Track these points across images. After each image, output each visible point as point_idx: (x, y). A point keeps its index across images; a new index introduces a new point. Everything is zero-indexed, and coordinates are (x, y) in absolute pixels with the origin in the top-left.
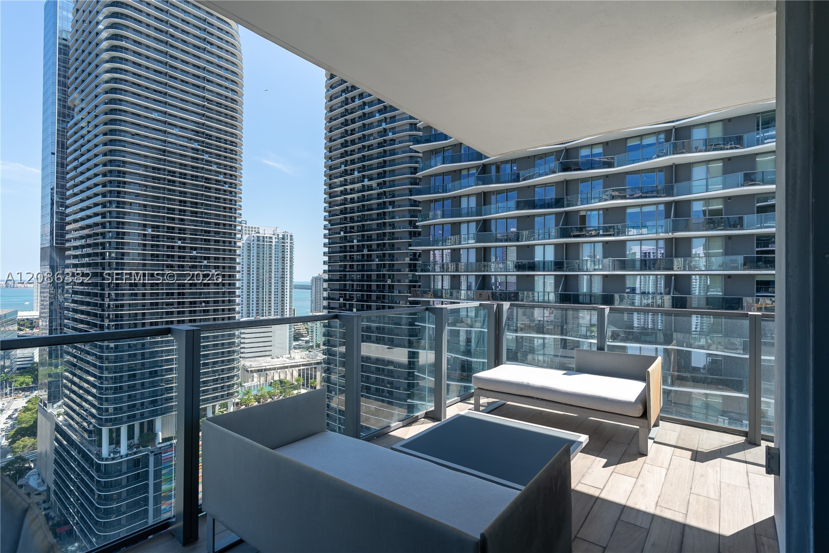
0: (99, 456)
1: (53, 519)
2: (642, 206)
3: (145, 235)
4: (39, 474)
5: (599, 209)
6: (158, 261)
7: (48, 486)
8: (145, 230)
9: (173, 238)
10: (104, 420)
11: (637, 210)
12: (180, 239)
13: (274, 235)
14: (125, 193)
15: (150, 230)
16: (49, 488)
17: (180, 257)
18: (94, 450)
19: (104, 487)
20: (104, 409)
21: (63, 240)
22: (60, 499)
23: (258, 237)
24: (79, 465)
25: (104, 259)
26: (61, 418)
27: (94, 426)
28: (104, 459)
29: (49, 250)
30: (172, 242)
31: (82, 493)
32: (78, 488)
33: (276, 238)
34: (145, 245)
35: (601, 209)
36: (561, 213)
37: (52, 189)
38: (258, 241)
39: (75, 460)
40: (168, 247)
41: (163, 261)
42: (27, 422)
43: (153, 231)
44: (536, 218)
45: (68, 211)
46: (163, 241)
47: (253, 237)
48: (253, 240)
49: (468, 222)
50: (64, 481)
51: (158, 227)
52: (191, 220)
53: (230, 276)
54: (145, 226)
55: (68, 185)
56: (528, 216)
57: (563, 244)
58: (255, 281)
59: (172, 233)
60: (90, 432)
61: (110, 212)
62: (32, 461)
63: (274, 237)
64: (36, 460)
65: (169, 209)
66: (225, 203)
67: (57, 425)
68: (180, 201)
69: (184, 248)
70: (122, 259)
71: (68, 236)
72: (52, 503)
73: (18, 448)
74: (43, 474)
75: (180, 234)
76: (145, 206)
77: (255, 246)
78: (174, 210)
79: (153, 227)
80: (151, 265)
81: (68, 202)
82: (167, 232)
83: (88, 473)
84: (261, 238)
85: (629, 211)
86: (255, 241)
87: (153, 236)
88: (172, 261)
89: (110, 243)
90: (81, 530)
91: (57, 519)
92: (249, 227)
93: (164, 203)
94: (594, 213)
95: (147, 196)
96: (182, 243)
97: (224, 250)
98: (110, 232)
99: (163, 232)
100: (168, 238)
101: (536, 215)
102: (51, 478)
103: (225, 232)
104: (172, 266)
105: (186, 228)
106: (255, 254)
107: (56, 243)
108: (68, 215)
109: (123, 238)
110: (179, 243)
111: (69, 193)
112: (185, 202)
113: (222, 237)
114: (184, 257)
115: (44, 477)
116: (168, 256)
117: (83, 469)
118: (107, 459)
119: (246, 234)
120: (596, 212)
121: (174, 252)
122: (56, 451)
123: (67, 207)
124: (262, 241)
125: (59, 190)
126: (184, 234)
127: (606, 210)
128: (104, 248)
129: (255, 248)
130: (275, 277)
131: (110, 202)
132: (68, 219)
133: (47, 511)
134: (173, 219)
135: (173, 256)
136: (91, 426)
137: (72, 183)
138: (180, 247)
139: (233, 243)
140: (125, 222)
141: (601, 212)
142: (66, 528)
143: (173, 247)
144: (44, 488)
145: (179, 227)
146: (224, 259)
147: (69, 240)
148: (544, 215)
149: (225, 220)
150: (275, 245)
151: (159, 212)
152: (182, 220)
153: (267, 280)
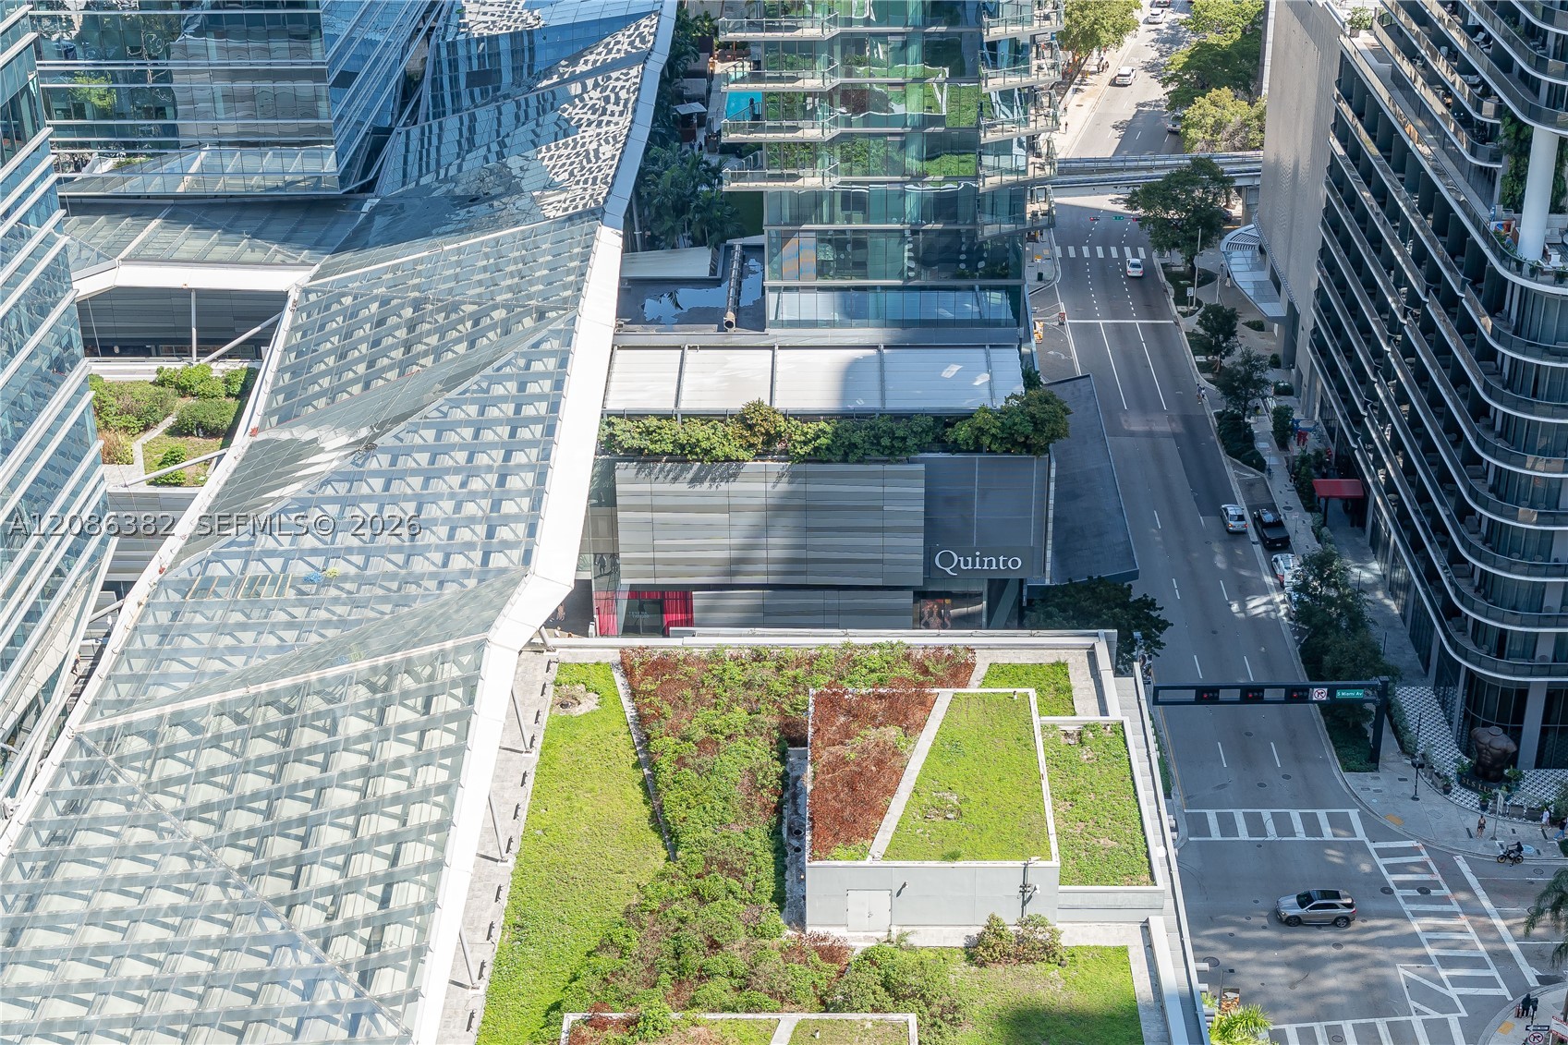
0: (1506, 245)
1: (1302, 436)
4: (1262, 251)
7: (1291, 305)
10: (1544, 91)
16: (1292, 318)
18: (1491, 216)
19: (1509, 385)
20: (1551, 42)
22: (1332, 370)
24: (1420, 256)
26: (1364, 40)
27: (1501, 110)
28: (1526, 268)
31: (1421, 376)
32: (1408, 350)
39: (1406, 233)
42: (1222, 28)
50: (1353, 307)
60: (1481, 134)
62: (1239, 189)
64: (1256, 189)
67: (1347, 68)
72: (1300, 375)
73: (1198, 125)
74: (1278, 254)
83: (1450, 303)
90: (1402, 518)
91: (1313, 443)
102: (1305, 281)
115: (1281, 268)
117: (1434, 277)
118: (1535, 272)
122: (1337, 180)
133: (1287, 401)
136: (1489, 106)
142: (1347, 487)
144: (1275, 309)
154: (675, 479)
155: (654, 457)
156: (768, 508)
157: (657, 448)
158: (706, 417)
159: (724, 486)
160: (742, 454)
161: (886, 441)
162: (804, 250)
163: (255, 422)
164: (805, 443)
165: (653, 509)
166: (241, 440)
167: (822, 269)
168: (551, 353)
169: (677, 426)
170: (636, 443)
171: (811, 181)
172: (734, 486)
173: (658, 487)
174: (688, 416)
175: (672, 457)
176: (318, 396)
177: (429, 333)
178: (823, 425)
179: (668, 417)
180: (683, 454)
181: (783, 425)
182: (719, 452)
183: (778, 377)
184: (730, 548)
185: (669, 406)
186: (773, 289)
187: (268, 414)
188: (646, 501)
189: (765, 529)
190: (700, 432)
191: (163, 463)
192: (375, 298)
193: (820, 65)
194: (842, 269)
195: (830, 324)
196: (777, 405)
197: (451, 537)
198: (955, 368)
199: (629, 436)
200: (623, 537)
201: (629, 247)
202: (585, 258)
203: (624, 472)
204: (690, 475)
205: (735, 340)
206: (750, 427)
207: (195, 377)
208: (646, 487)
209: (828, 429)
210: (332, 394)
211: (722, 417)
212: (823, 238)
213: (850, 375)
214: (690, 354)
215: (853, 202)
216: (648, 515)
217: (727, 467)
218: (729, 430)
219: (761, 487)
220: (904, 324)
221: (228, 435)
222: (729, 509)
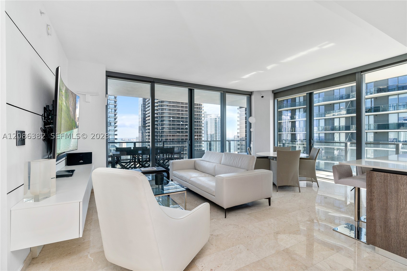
2: (398, 94)
3: (170, 120)
5: (371, 98)
6: (174, 130)
8: (170, 119)
9: (179, 121)
11: (396, 97)
12: (182, 121)
13: (217, 117)
14: (163, 105)
15: (172, 118)
17: (182, 128)
21: (145, 123)
23: (211, 118)
25: (157, 130)
29: (141, 127)
30: (179, 123)
33: (218, 119)
34: (170, 124)
35: (373, 98)
36: (349, 102)
37: (142, 105)
38: (211, 120)
40: (178, 124)
41: (176, 130)
43: (172, 119)
44: (335, 105)
45: (146, 113)
46: (176, 122)
47: (209, 118)
48: (209, 120)
49: (299, 109)
51: (174, 117)
52: (185, 113)
53: (200, 135)
54: (170, 117)
55: (146, 104)
56: (331, 104)
57: (350, 117)
58: (210, 138)
59: (179, 119)
61: (159, 112)
63: (217, 118)
65: (178, 110)
66: (197, 106)
68: (182, 106)
69: (183, 125)
70: (163, 130)
71: (146, 122)
75: (182, 119)
76: (170, 109)
77: (210, 122)
78: (179, 110)
79: (173, 117)
80: (172, 132)
81: (146, 110)
82: (177, 119)
84: (212, 119)
85: (390, 98)
86: (210, 120)
87: (173, 121)
88: (179, 130)
89: (159, 124)
92: (207, 114)
93: (176, 108)
94: (368, 100)
95: (170, 105)
96: (182, 123)
97: (197, 125)
98: (159, 120)
99: (176, 119)
100: (178, 121)
101: (335, 103)
103: (198, 117)
104: (179, 132)
105: (184, 117)
106: (210, 126)
107: (143, 125)
108: (146, 115)
109: (163, 122)
110: (181, 123)
111: (147, 106)
112: (183, 107)
113: (197, 120)
114: (183, 128)
116: (178, 128)
119: (206, 117)
120: (370, 100)
121: (180, 126)
123: (146, 111)
124: (212, 120)
125: (144, 105)
126: (183, 119)
127: (376, 98)
128: (157, 126)
129: (210, 123)
130: (218, 136)
131: (159, 109)
132: (146, 116)
134: (179, 113)
135: (179, 128)
137: (147, 103)
138: (182, 124)
139: (201, 122)
140: (164, 116)
141: (373, 99)
143: (179, 124)
145: (181, 117)
146: (197, 128)
147: (147, 124)
148: (340, 103)
149: (198, 113)
150: (218, 122)
151: (174, 111)
152: (182, 114)
153: (215, 137)
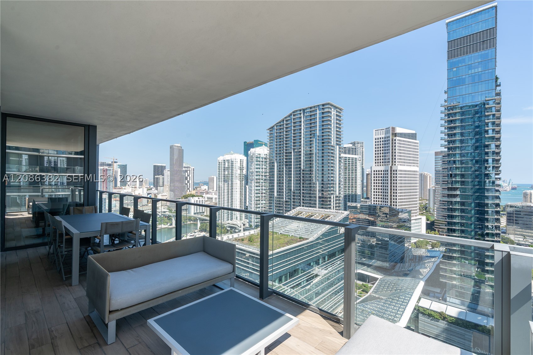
154: (428, 319)
155: (426, 314)
156: (445, 329)
157: (425, 313)
158: (434, 311)
159: (436, 322)
160: (440, 319)
161: (465, 325)
162: (453, 292)
163: (371, 292)
164: (451, 320)
165: (424, 322)
166: (369, 294)
167: (456, 296)
168: (410, 295)
169: (429, 311)
170: (422, 311)
171: (454, 282)
172: (438, 323)
173: (425, 319)
174: (431, 310)
175: (428, 315)
176: (379, 291)
177: (394, 288)
178: (454, 318)
179: (428, 309)
180: (429, 315)
181: (447, 316)
182: (435, 317)
183: (447, 309)
184: (437, 332)
185: (428, 308)
186: (448, 296)
187: (373, 292)
188: (424, 320)
189: (443, 332)
190: (433, 313)
191: (360, 294)
192: (389, 282)
193: (456, 267)
194: (460, 297)
195: (458, 305)
196: (446, 313)
197: (395, 315)
198: (480, 318)
199: (421, 310)
200: (419, 325)
201: (425, 285)
202: (418, 284)
203: (420, 315)
204: (431, 319)
205: (441, 302)
206: (441, 315)
207: (366, 285)
208: (424, 318)
209: (454, 319)
210: (381, 291)
211: (437, 312)
212: (457, 291)
213: (460, 313)
214: (433, 302)
215: (462, 288)
216: (424, 323)
217: (437, 320)
218: (438, 314)
219: (443, 325)
220: (471, 308)
221: (367, 292)
222: (437, 326)
